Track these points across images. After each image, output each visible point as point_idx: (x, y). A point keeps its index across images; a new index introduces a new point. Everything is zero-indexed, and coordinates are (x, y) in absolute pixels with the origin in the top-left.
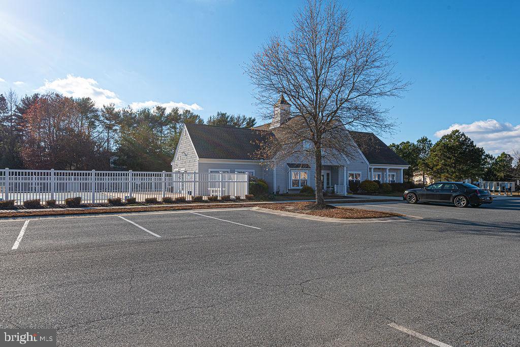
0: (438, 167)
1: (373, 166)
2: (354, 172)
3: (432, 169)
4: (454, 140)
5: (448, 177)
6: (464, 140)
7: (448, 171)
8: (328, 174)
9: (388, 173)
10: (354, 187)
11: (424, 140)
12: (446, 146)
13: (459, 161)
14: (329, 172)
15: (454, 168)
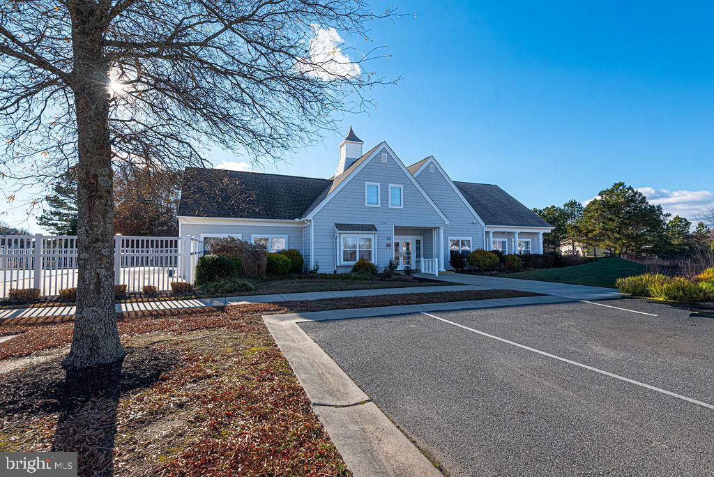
0: (595, 233)
1: (493, 229)
2: (460, 238)
3: (586, 235)
4: (618, 195)
5: (610, 246)
6: (633, 196)
7: (609, 238)
8: (418, 242)
9: (518, 240)
10: (459, 261)
11: (572, 204)
12: (604, 204)
13: (626, 223)
14: (420, 238)
15: (619, 233)
